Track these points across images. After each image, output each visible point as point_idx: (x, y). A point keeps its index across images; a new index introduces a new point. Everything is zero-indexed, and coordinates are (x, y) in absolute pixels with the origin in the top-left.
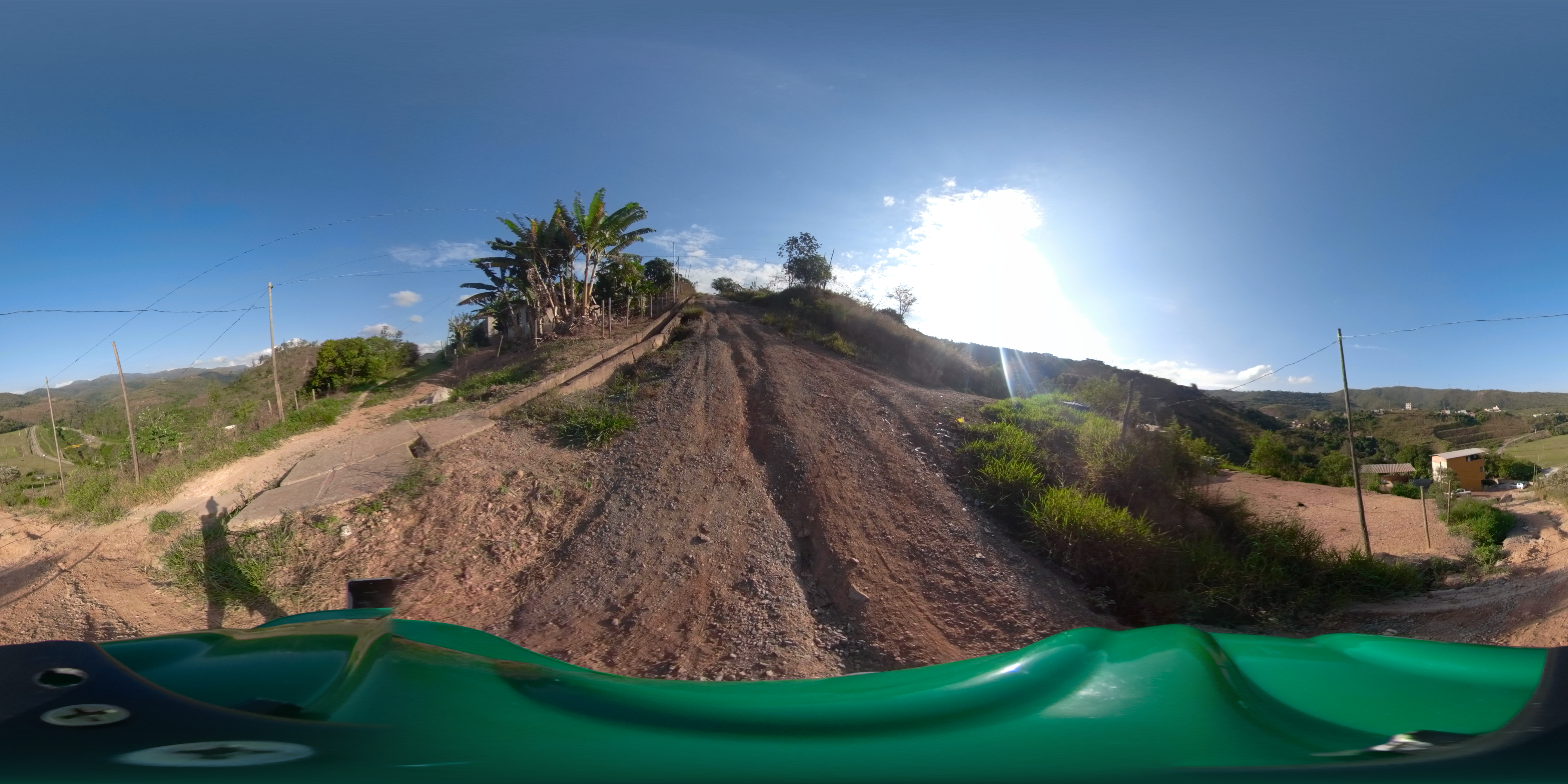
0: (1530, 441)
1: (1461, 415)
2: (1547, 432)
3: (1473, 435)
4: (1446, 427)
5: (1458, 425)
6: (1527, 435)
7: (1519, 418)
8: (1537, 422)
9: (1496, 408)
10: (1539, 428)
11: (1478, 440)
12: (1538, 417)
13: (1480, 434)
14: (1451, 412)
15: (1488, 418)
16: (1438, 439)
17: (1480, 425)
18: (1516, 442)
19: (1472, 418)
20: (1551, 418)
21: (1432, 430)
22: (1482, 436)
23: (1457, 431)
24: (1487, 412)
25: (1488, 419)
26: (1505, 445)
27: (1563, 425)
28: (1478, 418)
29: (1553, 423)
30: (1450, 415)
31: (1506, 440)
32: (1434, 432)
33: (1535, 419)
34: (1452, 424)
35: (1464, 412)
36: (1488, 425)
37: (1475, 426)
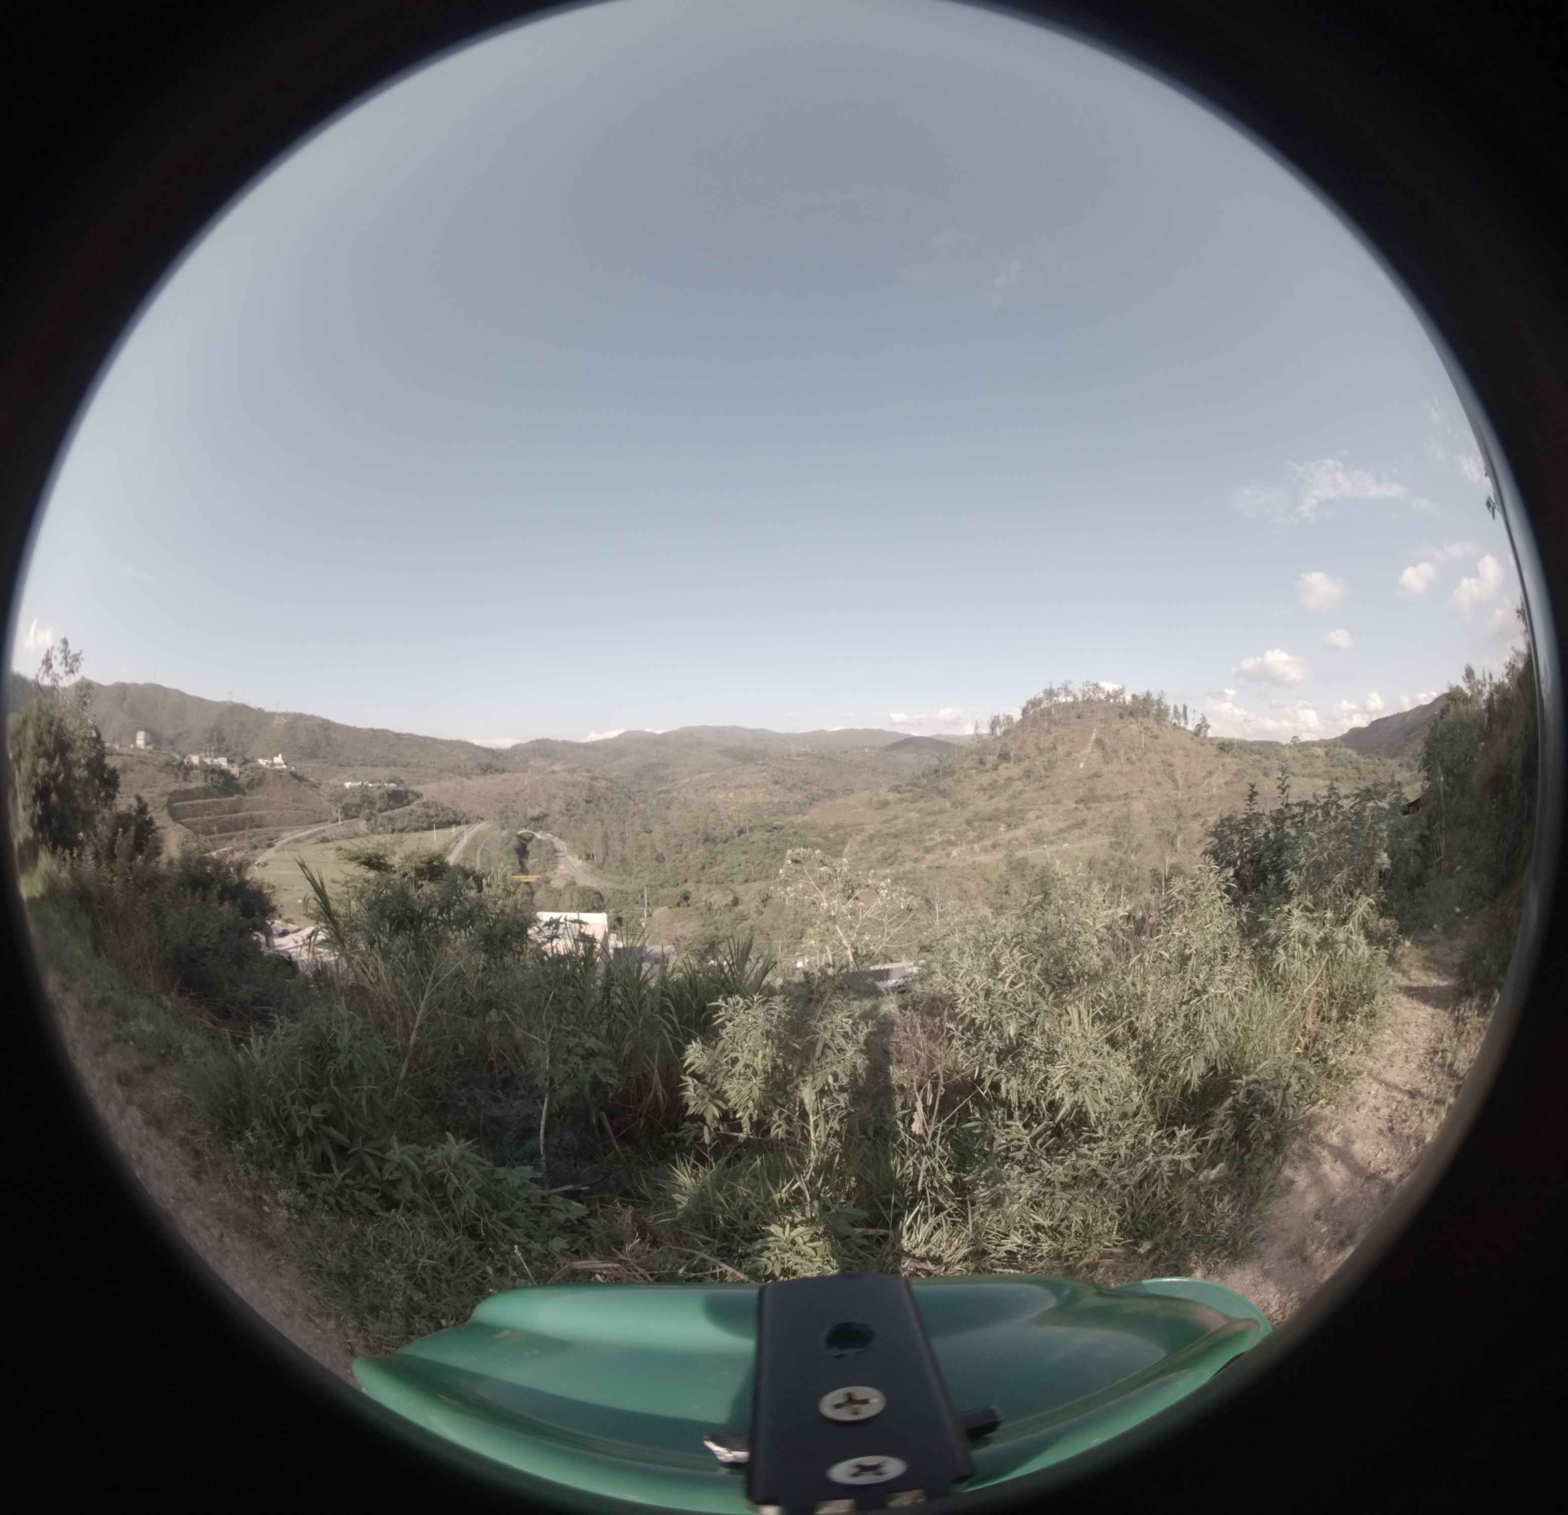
0: (325, 840)
1: (213, 771)
2: (362, 825)
3: (228, 817)
4: (187, 795)
5: (206, 793)
6: (321, 827)
7: (315, 786)
8: (347, 800)
9: (278, 759)
10: (349, 813)
11: (237, 829)
12: (351, 788)
13: (241, 815)
14: (201, 762)
15: (259, 781)
16: (170, 822)
17: (245, 794)
18: (298, 841)
19: (233, 778)
20: (377, 793)
21: (165, 799)
22: (244, 821)
23: (204, 805)
24: (259, 767)
25: (258, 784)
26: (278, 844)
27: (397, 811)
28: (243, 781)
29: (379, 804)
30: (197, 768)
31: (284, 835)
32: (169, 804)
33: (346, 793)
34: (197, 788)
35: (223, 762)
36: (256, 797)
37: (236, 797)
